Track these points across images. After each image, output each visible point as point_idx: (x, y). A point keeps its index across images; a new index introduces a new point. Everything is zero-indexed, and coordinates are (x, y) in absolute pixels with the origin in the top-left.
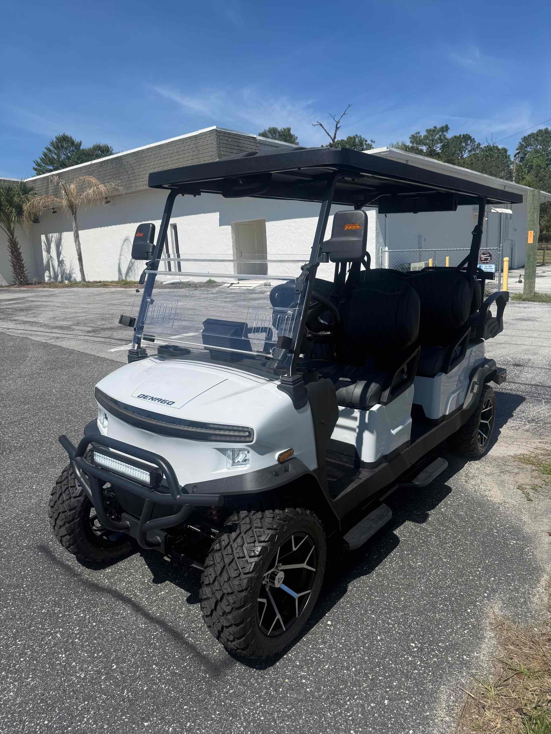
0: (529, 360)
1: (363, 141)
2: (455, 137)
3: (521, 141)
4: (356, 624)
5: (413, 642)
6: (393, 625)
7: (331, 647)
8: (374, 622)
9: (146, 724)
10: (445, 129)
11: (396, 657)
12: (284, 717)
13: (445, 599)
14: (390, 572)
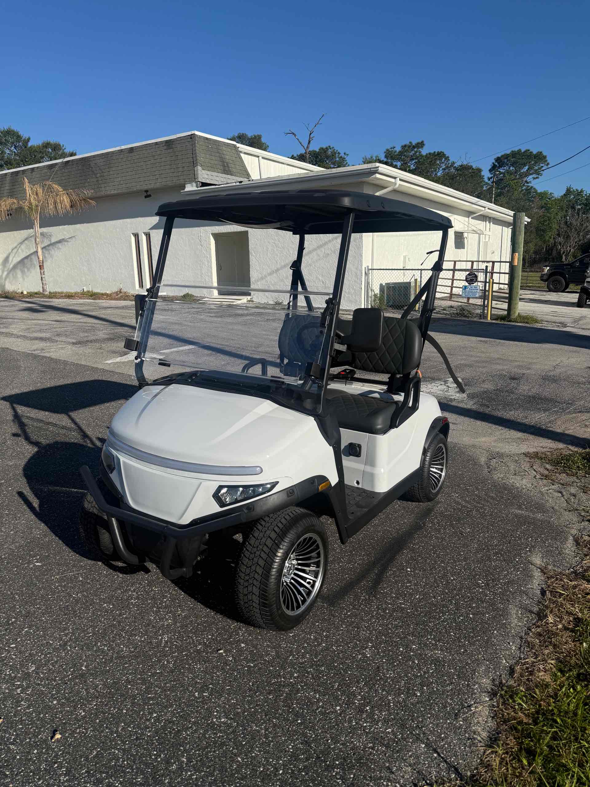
0: (524, 374)
1: (335, 153)
2: (430, 154)
3: (494, 161)
4: (431, 570)
5: (480, 580)
6: (461, 570)
7: (415, 585)
8: (444, 568)
9: (291, 635)
10: (421, 145)
11: (470, 590)
12: (396, 627)
13: (497, 553)
14: (446, 536)
